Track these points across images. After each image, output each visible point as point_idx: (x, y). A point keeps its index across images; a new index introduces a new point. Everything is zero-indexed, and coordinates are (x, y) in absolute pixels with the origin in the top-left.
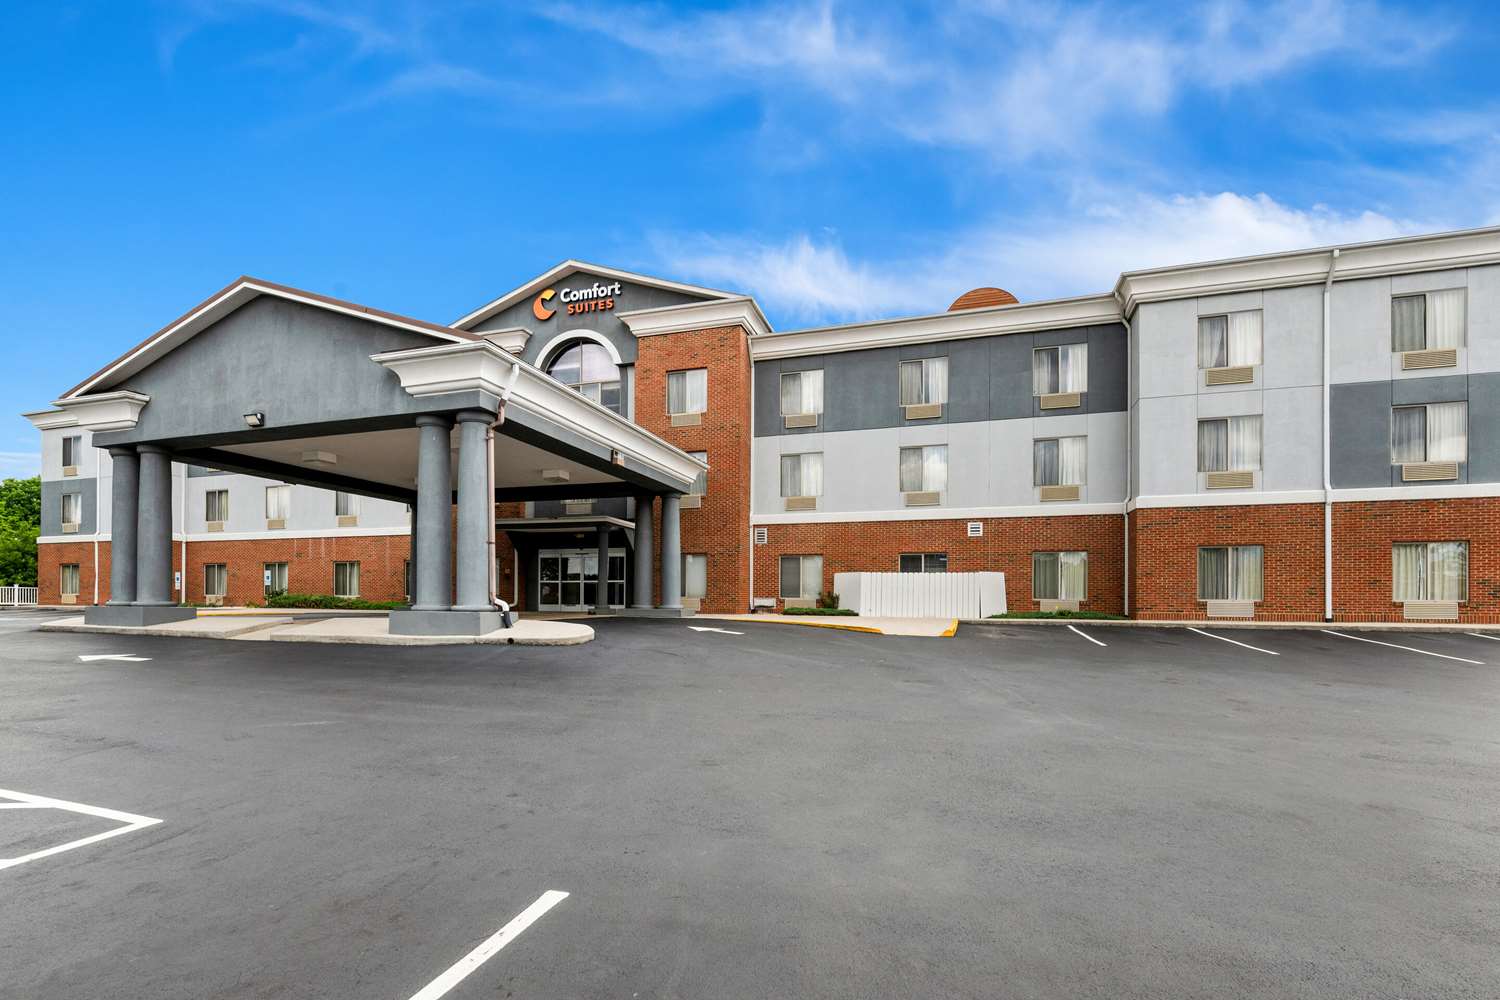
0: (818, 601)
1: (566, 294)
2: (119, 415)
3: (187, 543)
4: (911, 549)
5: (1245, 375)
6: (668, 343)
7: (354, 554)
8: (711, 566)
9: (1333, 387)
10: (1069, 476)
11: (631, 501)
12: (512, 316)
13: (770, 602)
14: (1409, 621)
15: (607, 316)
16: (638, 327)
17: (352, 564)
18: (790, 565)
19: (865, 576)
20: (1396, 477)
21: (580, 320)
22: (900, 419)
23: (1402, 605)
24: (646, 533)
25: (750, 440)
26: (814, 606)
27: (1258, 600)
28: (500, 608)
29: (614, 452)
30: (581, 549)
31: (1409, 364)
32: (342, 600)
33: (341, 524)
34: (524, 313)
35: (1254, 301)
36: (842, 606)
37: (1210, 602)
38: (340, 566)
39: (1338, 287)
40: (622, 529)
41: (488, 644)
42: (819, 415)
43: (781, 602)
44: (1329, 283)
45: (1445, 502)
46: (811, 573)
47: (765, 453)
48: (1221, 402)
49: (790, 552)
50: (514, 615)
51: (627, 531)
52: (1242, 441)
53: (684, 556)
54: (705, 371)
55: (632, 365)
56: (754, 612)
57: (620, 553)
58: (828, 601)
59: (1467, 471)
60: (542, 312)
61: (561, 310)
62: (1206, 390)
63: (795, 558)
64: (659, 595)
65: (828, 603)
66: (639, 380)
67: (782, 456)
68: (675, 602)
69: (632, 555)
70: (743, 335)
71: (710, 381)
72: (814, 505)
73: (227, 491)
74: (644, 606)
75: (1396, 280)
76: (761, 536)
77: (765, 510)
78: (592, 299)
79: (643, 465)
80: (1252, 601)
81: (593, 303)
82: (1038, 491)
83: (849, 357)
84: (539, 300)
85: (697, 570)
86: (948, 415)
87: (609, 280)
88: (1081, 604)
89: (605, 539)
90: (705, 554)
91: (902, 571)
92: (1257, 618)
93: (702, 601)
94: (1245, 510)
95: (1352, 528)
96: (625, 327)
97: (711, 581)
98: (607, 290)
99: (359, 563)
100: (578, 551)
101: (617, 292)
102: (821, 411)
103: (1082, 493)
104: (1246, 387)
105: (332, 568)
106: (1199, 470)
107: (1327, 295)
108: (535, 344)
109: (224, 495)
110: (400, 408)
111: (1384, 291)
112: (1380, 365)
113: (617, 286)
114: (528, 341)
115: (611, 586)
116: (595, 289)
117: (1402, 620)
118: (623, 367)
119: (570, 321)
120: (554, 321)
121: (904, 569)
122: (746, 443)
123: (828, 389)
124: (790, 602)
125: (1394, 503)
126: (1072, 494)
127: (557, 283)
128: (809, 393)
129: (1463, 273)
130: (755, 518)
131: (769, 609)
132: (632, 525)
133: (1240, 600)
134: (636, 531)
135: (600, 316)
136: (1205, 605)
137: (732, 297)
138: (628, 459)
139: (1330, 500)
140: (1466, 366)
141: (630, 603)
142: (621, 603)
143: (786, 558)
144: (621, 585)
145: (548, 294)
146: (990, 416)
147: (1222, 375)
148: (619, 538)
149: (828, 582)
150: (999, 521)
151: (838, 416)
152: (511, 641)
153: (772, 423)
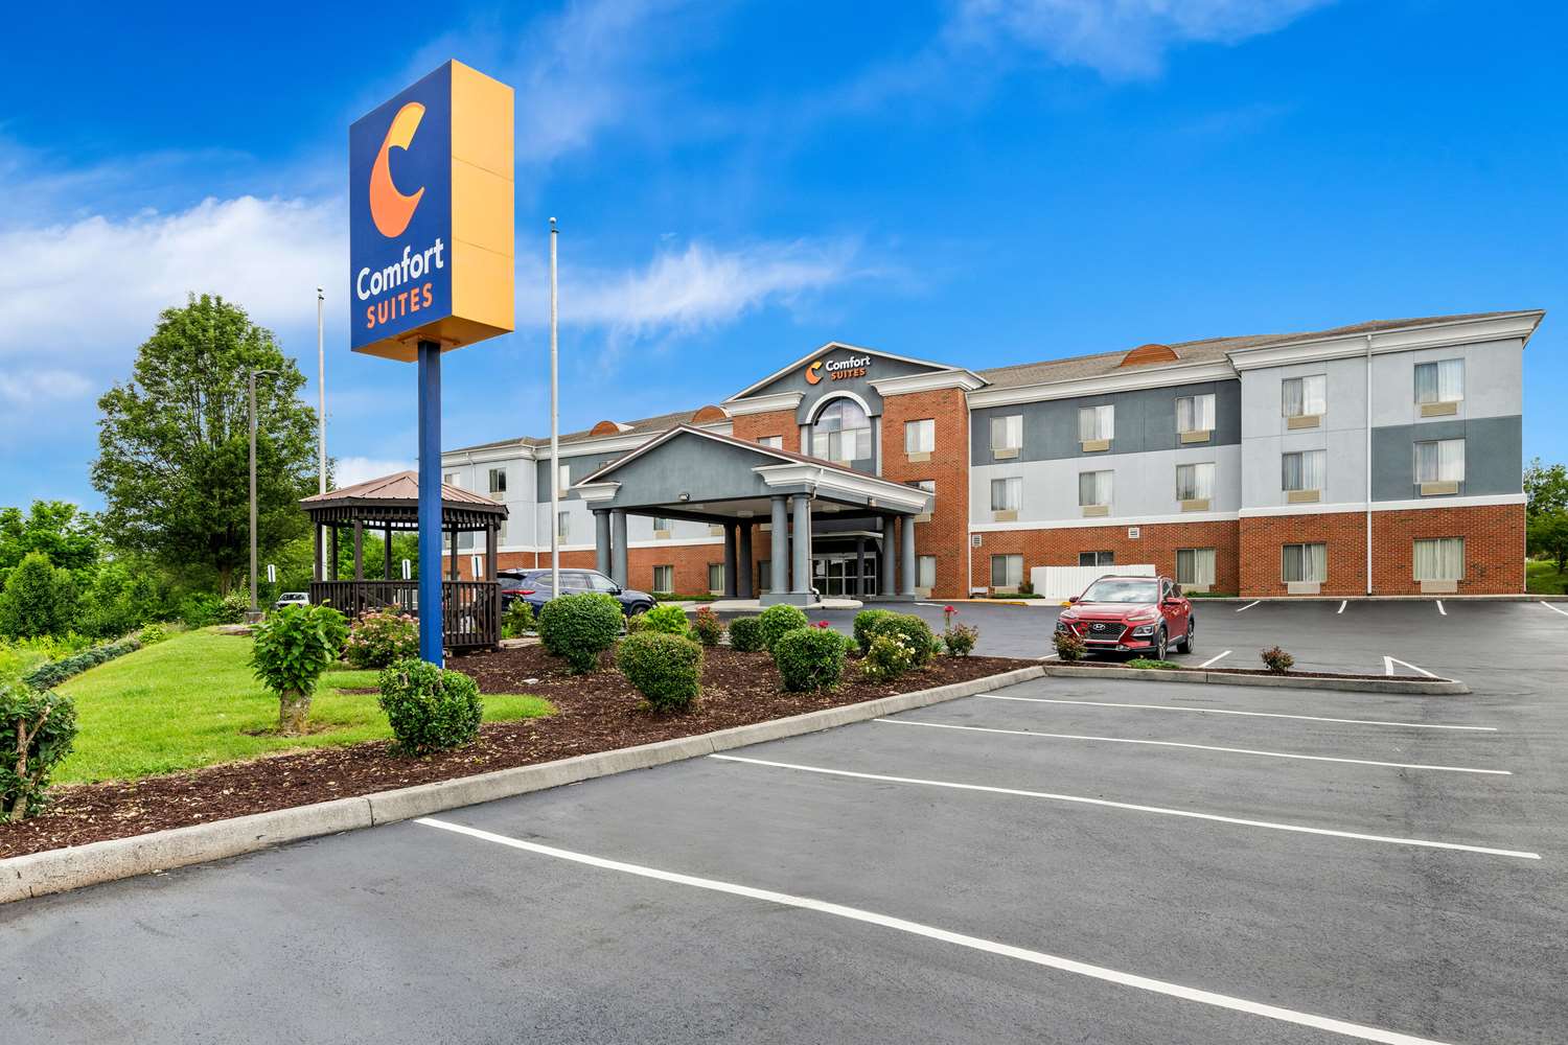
0: (1019, 589)
1: (830, 365)
2: (605, 494)
3: (539, 554)
4: (1088, 548)
5: (1313, 422)
6: (906, 401)
7: (669, 560)
8: (939, 564)
9: (1372, 429)
10: (1203, 493)
11: (879, 520)
12: (790, 381)
13: (984, 590)
14: (1425, 594)
15: (861, 380)
16: (883, 390)
17: (666, 567)
18: (998, 562)
19: (1049, 569)
20: (1416, 492)
21: (839, 384)
22: (1079, 451)
23: (1419, 583)
24: (890, 542)
25: (968, 468)
26: (1016, 592)
27: (1323, 582)
28: (814, 593)
29: (869, 499)
30: (843, 553)
31: (1426, 412)
32: (663, 595)
33: (658, 538)
34: (799, 379)
35: (1321, 368)
36: (1035, 592)
37: (1289, 583)
38: (658, 569)
39: (1376, 358)
40: (874, 539)
41: (811, 609)
42: (1019, 450)
43: (992, 590)
44: (1370, 357)
45: (1448, 510)
46: (1014, 567)
47: (979, 478)
48: (1298, 441)
49: (998, 552)
50: (821, 596)
51: (877, 541)
52: (1314, 467)
53: (918, 557)
54: (933, 421)
55: (880, 416)
56: (972, 597)
57: (872, 555)
58: (1027, 589)
59: (1464, 488)
60: (814, 379)
61: (827, 376)
62: (1286, 432)
63: (1003, 557)
64: (900, 586)
65: (1027, 590)
66: (885, 428)
67: (993, 481)
68: (911, 590)
69: (880, 557)
70: (960, 393)
71: (937, 429)
72: (1016, 517)
73: (568, 513)
74: (890, 593)
75: (1416, 353)
76: (977, 539)
77: (981, 521)
78: (850, 368)
79: (888, 503)
80: (1318, 582)
81: (850, 371)
82: (1179, 504)
83: (1041, 405)
84: (810, 369)
85: (928, 568)
86: (1114, 448)
87: (864, 355)
88: (1211, 587)
89: (862, 547)
90: (934, 556)
91: (1081, 565)
92: (1322, 594)
93: (933, 590)
94: (1313, 519)
95: (1386, 529)
96: (874, 389)
97: (939, 576)
98: (861, 362)
99: (672, 567)
100: (841, 554)
101: (868, 363)
102: (1021, 446)
103: (1212, 504)
104: (1315, 430)
105: (652, 571)
106: (1283, 489)
107: (1370, 365)
108: (807, 402)
109: (565, 516)
110: (763, 492)
111: (1408, 361)
112: (1405, 414)
113: (868, 359)
114: (802, 400)
115: (866, 580)
116: (852, 361)
117: (1419, 593)
118: (873, 418)
119: (833, 385)
120: (821, 385)
121: (1082, 564)
122: (964, 472)
123: (1027, 429)
124: (998, 590)
125: (1414, 511)
126: (1204, 506)
127: (823, 357)
128: (1012, 432)
129: (1462, 348)
130: (972, 528)
131: (983, 595)
132: (881, 535)
133: (1313, 582)
134: (884, 539)
135: (856, 381)
136: (1286, 585)
137: (953, 369)
138: (878, 501)
139: (1370, 510)
140: (1464, 414)
141: (880, 592)
142: (873, 592)
143: (995, 557)
144: (873, 580)
145: (817, 365)
146: (1145, 450)
147: (1301, 422)
148: (871, 545)
149: (1027, 574)
150: (1151, 526)
151: (1033, 451)
152: (823, 608)
153: (984, 456)
